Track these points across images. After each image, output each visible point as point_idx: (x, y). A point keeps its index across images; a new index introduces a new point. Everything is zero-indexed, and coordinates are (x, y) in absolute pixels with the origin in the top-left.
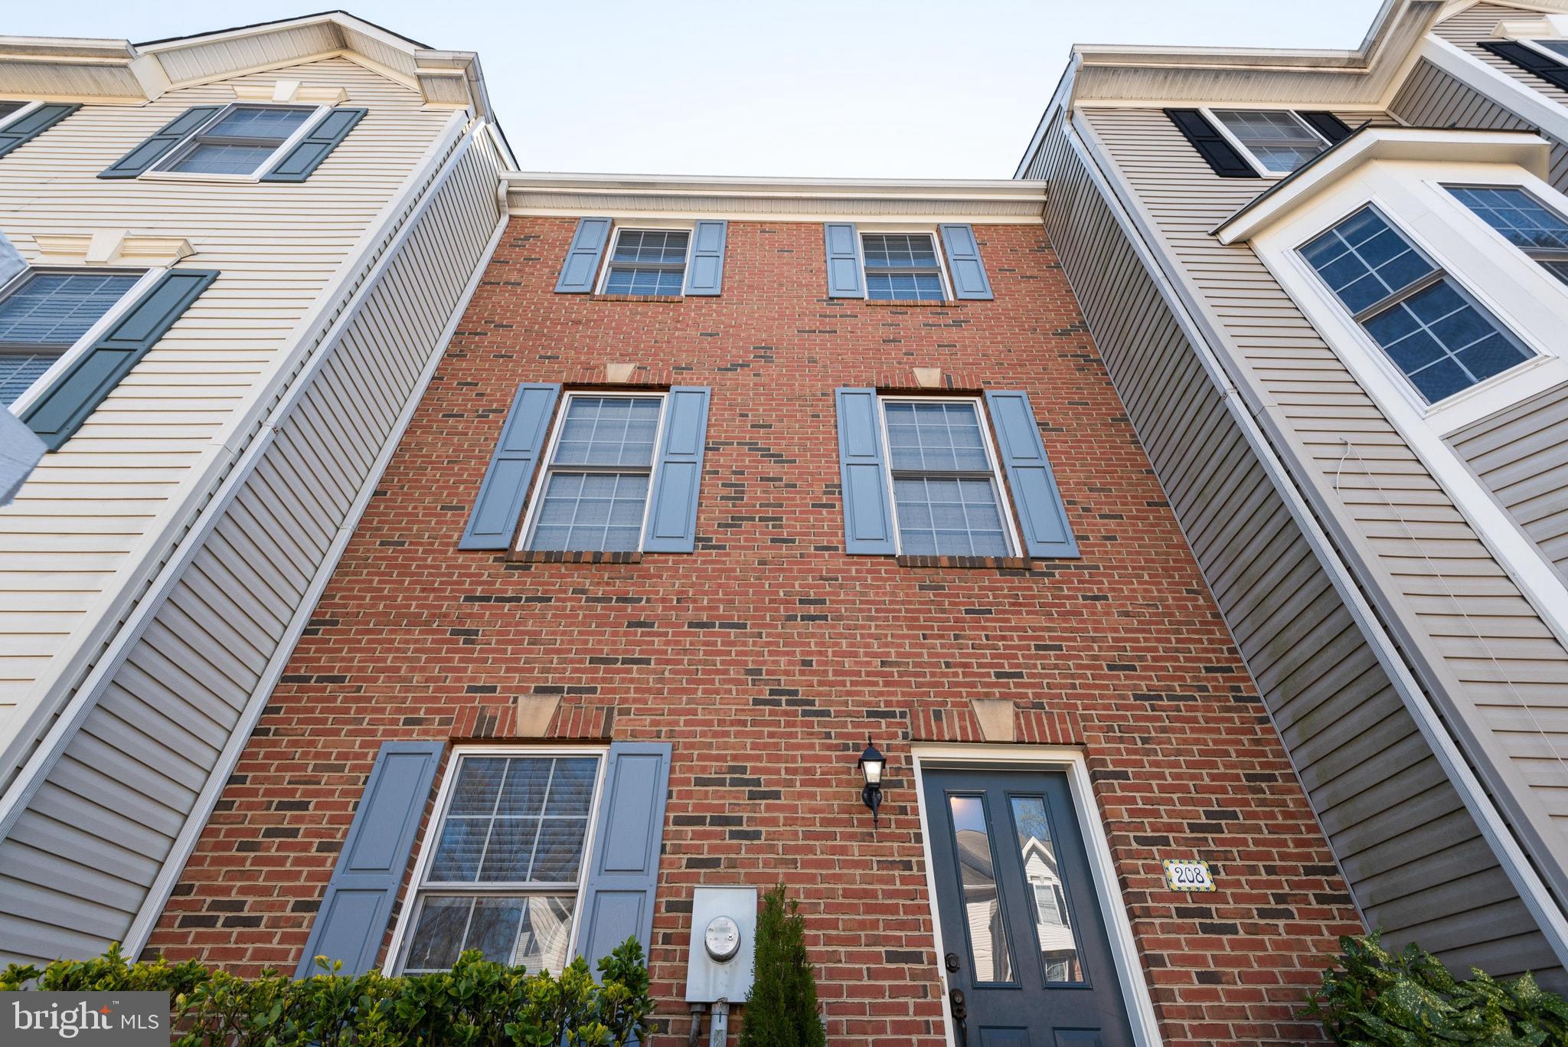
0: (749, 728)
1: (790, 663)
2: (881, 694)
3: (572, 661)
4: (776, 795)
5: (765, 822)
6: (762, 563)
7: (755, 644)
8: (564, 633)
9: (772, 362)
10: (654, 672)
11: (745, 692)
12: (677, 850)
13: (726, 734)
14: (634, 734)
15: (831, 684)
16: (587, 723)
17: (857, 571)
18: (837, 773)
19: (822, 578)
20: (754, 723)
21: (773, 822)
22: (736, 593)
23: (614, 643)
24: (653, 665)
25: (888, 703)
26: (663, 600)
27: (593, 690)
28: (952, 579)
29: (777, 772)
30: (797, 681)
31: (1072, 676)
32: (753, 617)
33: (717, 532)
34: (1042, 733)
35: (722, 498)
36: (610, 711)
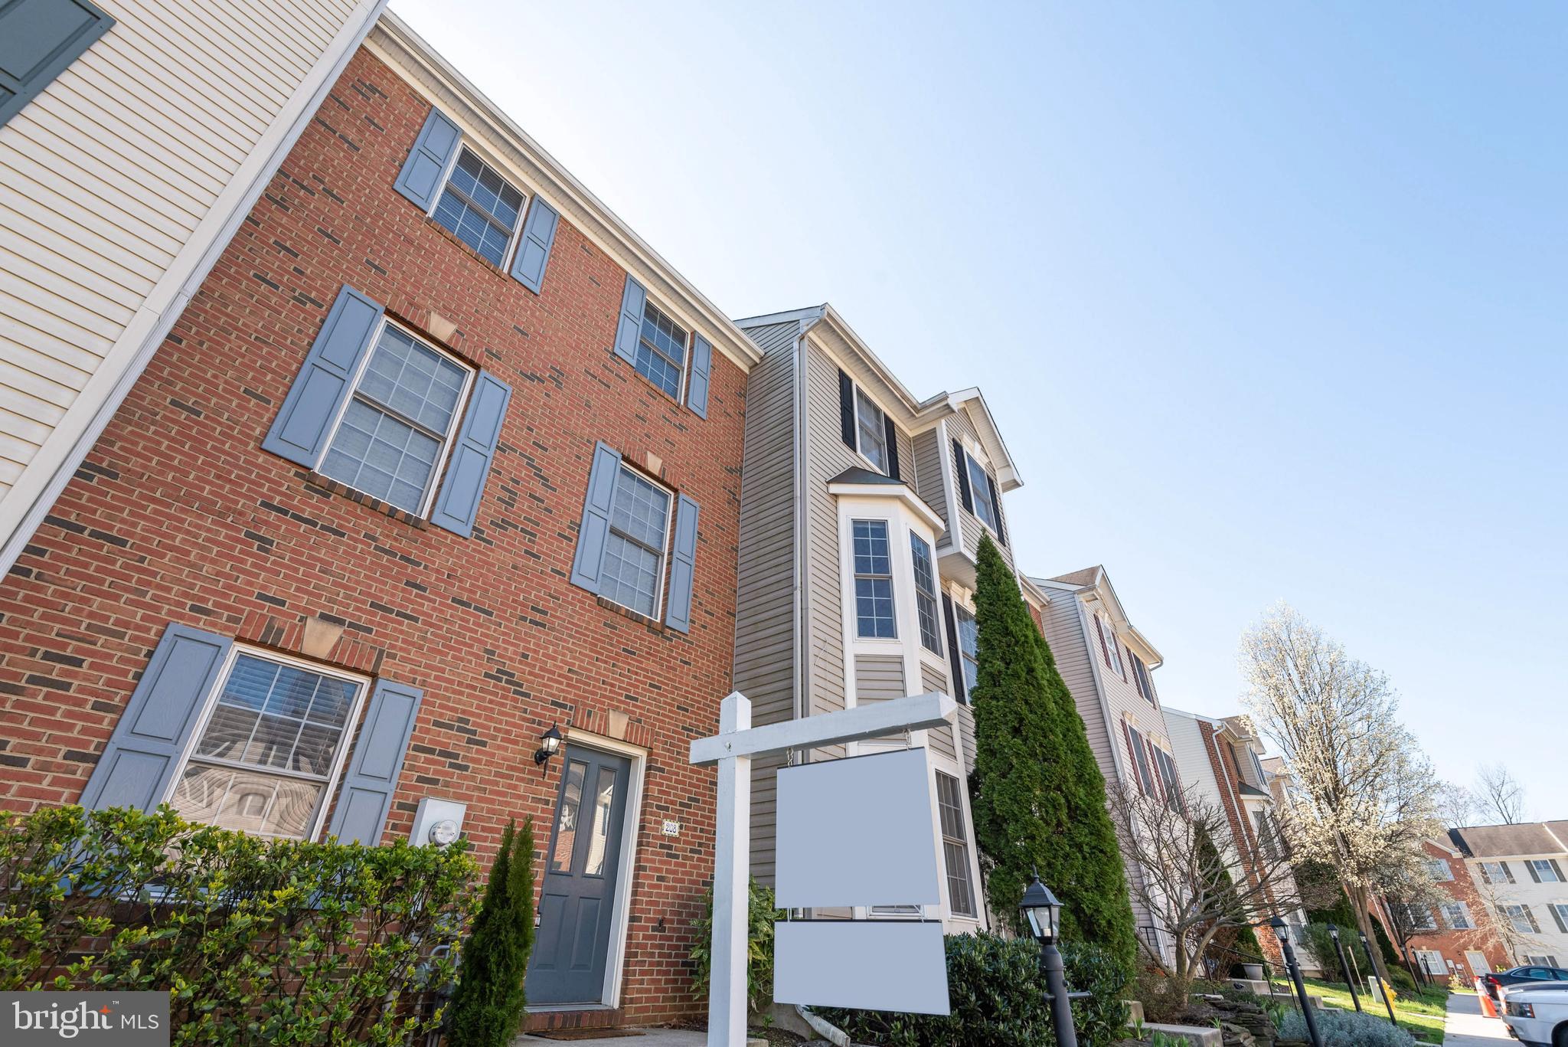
0: (477, 693)
1: (515, 653)
2: (563, 691)
3: (356, 600)
4: (484, 744)
5: (474, 760)
6: (515, 567)
7: (495, 631)
8: (352, 572)
9: (561, 389)
10: (419, 629)
11: (481, 665)
12: (412, 768)
13: (461, 693)
14: (396, 675)
15: (536, 676)
16: (361, 657)
17: (573, 598)
18: (525, 737)
19: (550, 595)
20: (482, 690)
21: (478, 761)
22: (491, 585)
23: (393, 595)
24: (419, 625)
25: (565, 699)
26: (438, 571)
27: (370, 631)
28: (622, 624)
29: (488, 728)
30: (516, 667)
31: (660, 707)
32: (499, 609)
33: (489, 528)
34: (636, 738)
35: (499, 499)
36: (381, 652)
